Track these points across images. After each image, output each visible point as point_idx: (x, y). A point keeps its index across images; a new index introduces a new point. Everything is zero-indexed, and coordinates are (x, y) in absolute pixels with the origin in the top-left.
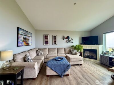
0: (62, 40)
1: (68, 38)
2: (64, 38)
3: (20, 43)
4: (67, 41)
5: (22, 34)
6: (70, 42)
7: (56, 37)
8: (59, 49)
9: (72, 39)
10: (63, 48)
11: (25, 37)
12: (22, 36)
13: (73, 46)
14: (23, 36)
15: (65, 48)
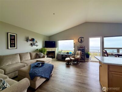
4: (32, 44)
6: (35, 45)
10: (28, 52)
15: (30, 53)
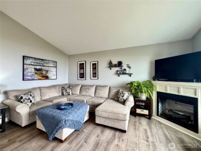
0: (108, 69)
1: (120, 64)
2: (111, 65)
3: (28, 76)
4: (117, 71)
5: (32, 63)
6: (124, 73)
7: (95, 64)
8: (98, 88)
9: (130, 68)
10: (107, 86)
11: (38, 67)
12: (31, 66)
13: (131, 83)
14: (33, 67)
